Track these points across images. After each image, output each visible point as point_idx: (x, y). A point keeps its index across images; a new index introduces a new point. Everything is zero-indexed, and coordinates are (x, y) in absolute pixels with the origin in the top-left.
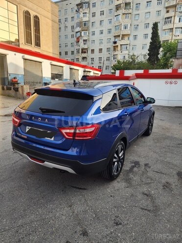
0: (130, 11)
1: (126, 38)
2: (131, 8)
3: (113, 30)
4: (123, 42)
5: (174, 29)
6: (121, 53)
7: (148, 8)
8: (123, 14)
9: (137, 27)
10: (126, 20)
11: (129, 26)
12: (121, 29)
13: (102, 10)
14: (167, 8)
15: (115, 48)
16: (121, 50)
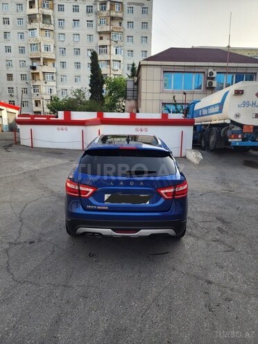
0: (51, 27)
1: (50, 64)
2: (52, 23)
3: (28, 49)
4: (45, 69)
5: (112, 62)
6: (44, 85)
7: (76, 28)
8: (42, 29)
9: (63, 51)
10: (46, 38)
11: (52, 48)
12: (40, 50)
13: (5, 17)
14: (100, 33)
15: (35, 76)
16: (44, 79)
